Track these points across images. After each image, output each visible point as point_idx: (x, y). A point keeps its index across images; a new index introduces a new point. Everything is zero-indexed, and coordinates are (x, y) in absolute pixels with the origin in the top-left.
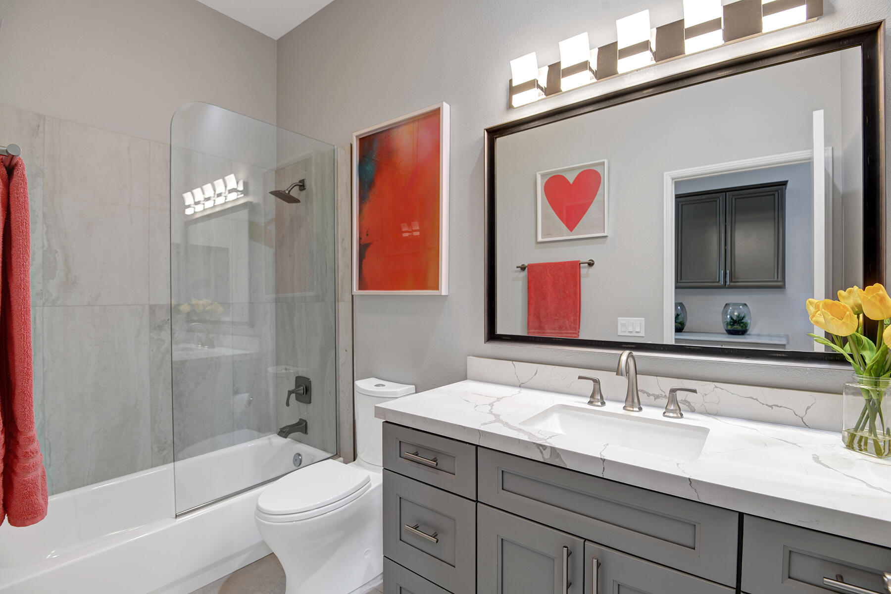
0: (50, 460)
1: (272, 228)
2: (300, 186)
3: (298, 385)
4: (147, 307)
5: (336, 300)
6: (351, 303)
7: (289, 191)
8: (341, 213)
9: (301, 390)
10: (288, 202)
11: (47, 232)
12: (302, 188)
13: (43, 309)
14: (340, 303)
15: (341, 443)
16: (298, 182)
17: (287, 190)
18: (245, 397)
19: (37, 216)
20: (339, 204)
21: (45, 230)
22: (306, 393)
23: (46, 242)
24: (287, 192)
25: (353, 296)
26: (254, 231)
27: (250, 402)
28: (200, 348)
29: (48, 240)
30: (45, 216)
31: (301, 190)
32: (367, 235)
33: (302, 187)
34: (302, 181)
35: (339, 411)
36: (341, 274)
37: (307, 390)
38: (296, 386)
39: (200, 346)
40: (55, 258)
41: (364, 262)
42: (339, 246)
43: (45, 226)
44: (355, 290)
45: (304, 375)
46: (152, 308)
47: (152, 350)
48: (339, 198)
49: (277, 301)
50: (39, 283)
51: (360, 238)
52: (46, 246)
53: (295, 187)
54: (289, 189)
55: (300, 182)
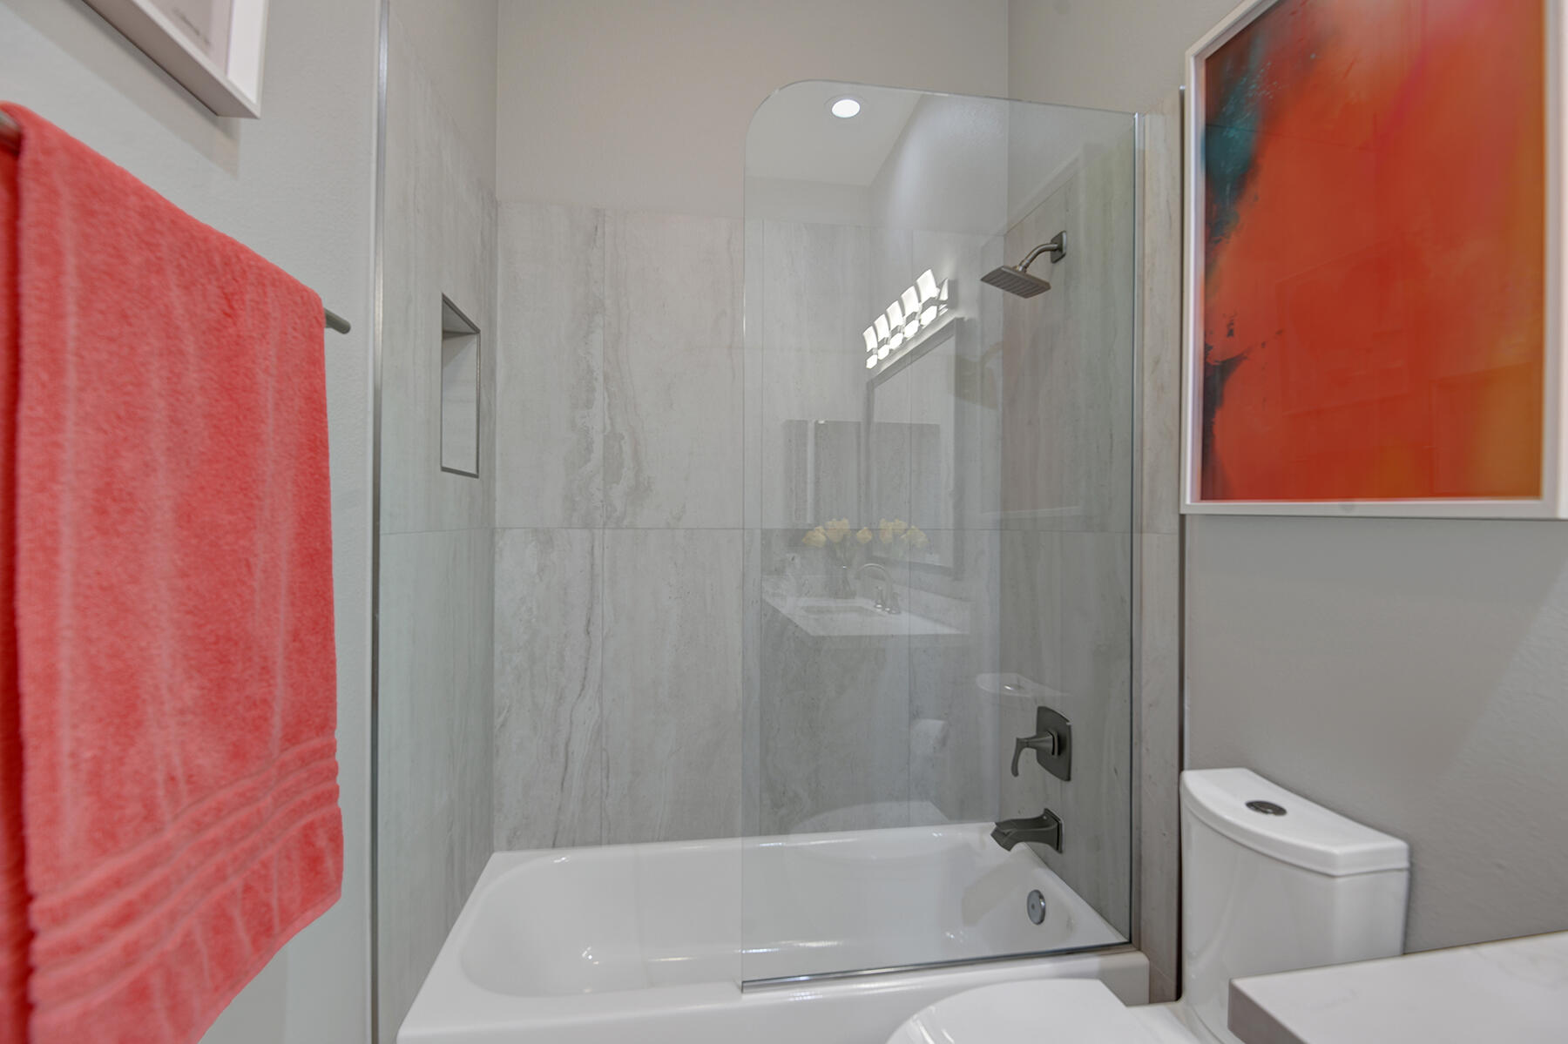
0: (608, 786)
1: (995, 365)
2: (1053, 250)
3: (1042, 728)
4: (759, 532)
5: (1133, 527)
6: (1176, 538)
7: (1026, 267)
8: (1151, 289)
9: (1048, 742)
10: (1026, 296)
11: (609, 404)
12: (1058, 254)
13: (604, 533)
14: (1145, 536)
15: (1144, 915)
16: (1049, 242)
17: (1020, 265)
18: (932, 726)
19: (596, 379)
20: (1148, 266)
21: (607, 400)
22: (1059, 753)
23: (608, 421)
24: (1020, 269)
25: (1182, 517)
26: (964, 379)
27: (943, 741)
28: (879, 610)
29: (611, 418)
30: (606, 378)
31: (1055, 261)
32: (1231, 333)
33: (1057, 252)
34: (1058, 239)
35: (1139, 828)
36: (1148, 457)
37: (1062, 744)
38: (1038, 730)
39: (879, 606)
40: (621, 447)
41: (1218, 417)
42: (1146, 379)
43: (606, 395)
44: (1188, 502)
45: (1057, 708)
46: (766, 534)
47: (765, 615)
48: (1148, 250)
49: (1004, 526)
50: (599, 490)
51: (1207, 348)
52: (609, 428)
53: (1043, 254)
54: (1024, 264)
55: (1053, 241)
